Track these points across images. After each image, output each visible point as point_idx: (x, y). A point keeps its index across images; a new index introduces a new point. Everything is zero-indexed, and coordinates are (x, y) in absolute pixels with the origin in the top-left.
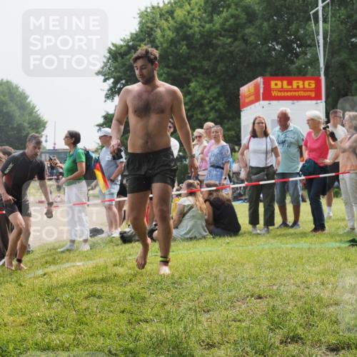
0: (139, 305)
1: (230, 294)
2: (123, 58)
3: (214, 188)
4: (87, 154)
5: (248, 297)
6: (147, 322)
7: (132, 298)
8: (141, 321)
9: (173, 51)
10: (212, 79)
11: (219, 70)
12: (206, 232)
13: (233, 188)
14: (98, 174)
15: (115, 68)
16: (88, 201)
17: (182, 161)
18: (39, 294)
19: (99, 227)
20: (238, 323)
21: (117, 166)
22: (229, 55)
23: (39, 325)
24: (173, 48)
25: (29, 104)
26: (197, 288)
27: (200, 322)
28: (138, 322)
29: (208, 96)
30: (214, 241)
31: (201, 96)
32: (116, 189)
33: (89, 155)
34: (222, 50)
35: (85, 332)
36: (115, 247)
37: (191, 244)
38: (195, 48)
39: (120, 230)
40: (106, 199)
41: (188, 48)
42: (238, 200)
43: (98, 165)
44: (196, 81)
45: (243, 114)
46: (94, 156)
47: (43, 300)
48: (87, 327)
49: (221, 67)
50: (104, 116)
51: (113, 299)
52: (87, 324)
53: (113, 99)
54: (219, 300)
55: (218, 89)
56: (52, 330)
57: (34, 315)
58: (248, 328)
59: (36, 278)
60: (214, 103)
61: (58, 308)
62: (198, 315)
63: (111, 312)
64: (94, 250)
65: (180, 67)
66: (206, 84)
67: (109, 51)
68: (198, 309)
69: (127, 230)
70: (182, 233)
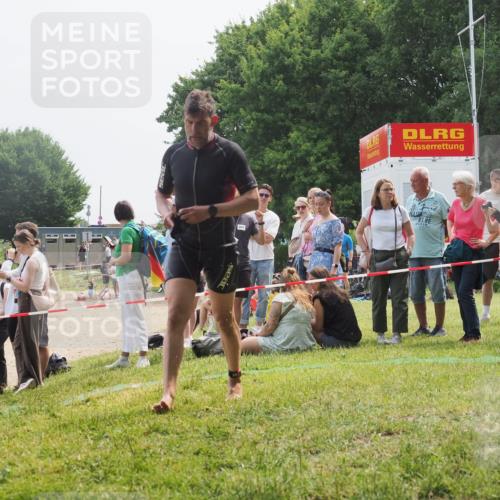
0: (220, 443)
1: (348, 428)
5: (372, 432)
6: (231, 468)
7: (210, 433)
8: (222, 466)
9: (265, 88)
10: (321, 127)
11: (330, 115)
12: (312, 341)
17: (278, 242)
18: (80, 428)
20: (359, 470)
22: (343, 93)
23: (80, 472)
24: (265, 84)
25: (65, 162)
26: (301, 420)
27: (305, 468)
28: (219, 467)
29: (315, 151)
30: (324, 353)
31: (307, 151)
34: (333, 88)
35: (145, 482)
36: (186, 362)
37: (291, 357)
38: (295, 83)
39: (191, 338)
41: (286, 84)
42: (357, 297)
44: (299, 130)
45: (363, 175)
47: (86, 437)
48: (147, 475)
49: (332, 111)
52: (147, 471)
54: (331, 437)
55: (329, 141)
56: (98, 478)
57: (73, 457)
58: (374, 477)
59: (75, 405)
60: (324, 160)
61: (106, 448)
62: (303, 458)
63: (181, 453)
64: (156, 366)
65: (274, 110)
66: (312, 134)
67: (176, 88)
68: (302, 450)
69: (202, 338)
70: (280, 343)
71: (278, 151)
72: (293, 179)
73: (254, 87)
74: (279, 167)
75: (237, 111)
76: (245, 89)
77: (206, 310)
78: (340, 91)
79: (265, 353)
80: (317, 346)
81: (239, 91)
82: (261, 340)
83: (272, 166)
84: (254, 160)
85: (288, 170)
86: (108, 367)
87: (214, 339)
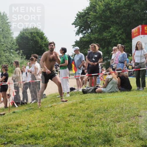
0: (91, 119)
1: (128, 115)
2: (83, 18)
3: (121, 71)
4: (69, 57)
5: (135, 116)
6: (94, 126)
7: (88, 116)
8: (91, 125)
9: (104, 15)
10: (120, 26)
11: (123, 23)
12: (118, 89)
13: (128, 71)
14: (73, 65)
15: (80, 22)
16: (69, 76)
17: (107, 60)
18: (50, 114)
19: (74, 87)
20: (131, 127)
21: (82, 62)
22: (127, 16)
23: (50, 127)
24: (104, 13)
25: (45, 37)
26: (114, 112)
27: (116, 126)
28: (90, 126)
29: (118, 33)
30: (121, 93)
31: (115, 33)
32: (81, 72)
33: (70, 57)
34: (124, 14)
35: (69, 130)
36: (80, 95)
37: (112, 94)
38: (113, 13)
39: (82, 88)
40: (77, 76)
41: (110, 13)
42: (131, 76)
43: (73, 62)
44: (113, 27)
45: (133, 40)
46: (72, 58)
47: (51, 117)
48: (69, 128)
49: (124, 21)
50: (75, 42)
51: (80, 117)
52: (69, 127)
53: (79, 35)
54: (123, 117)
55: (122, 30)
56: (55, 129)
57: (48, 123)
58: (136, 129)
59: (48, 108)
60: (121, 36)
61: (57, 120)
62: (115, 123)
63: (79, 122)
64: (71, 96)
65: (106, 21)
66: (118, 28)
67: (77, 15)
68: (115, 121)
69: (85, 88)
70: (108, 90)
71: (107, 33)
72: (112, 41)
73: (100, 14)
74: (108, 37)
75: (95, 22)
76: (98, 15)
77: (86, 80)
78: (126, 15)
79: (103, 93)
80: (119, 91)
81: (96, 16)
82: (102, 89)
83: (106, 38)
84: (101, 36)
85: (110, 39)
86: (57, 97)
87: (89, 89)
